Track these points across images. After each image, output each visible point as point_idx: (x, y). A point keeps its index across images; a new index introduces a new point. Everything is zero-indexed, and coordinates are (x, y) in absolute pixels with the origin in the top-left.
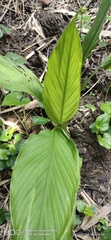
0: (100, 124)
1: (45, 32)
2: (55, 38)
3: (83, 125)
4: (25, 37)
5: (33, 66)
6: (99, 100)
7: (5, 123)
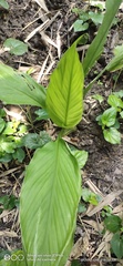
0: (106, 118)
1: (47, 4)
2: (59, 13)
3: (90, 117)
4: (25, 11)
5: (35, 47)
6: (107, 89)
7: (9, 113)
